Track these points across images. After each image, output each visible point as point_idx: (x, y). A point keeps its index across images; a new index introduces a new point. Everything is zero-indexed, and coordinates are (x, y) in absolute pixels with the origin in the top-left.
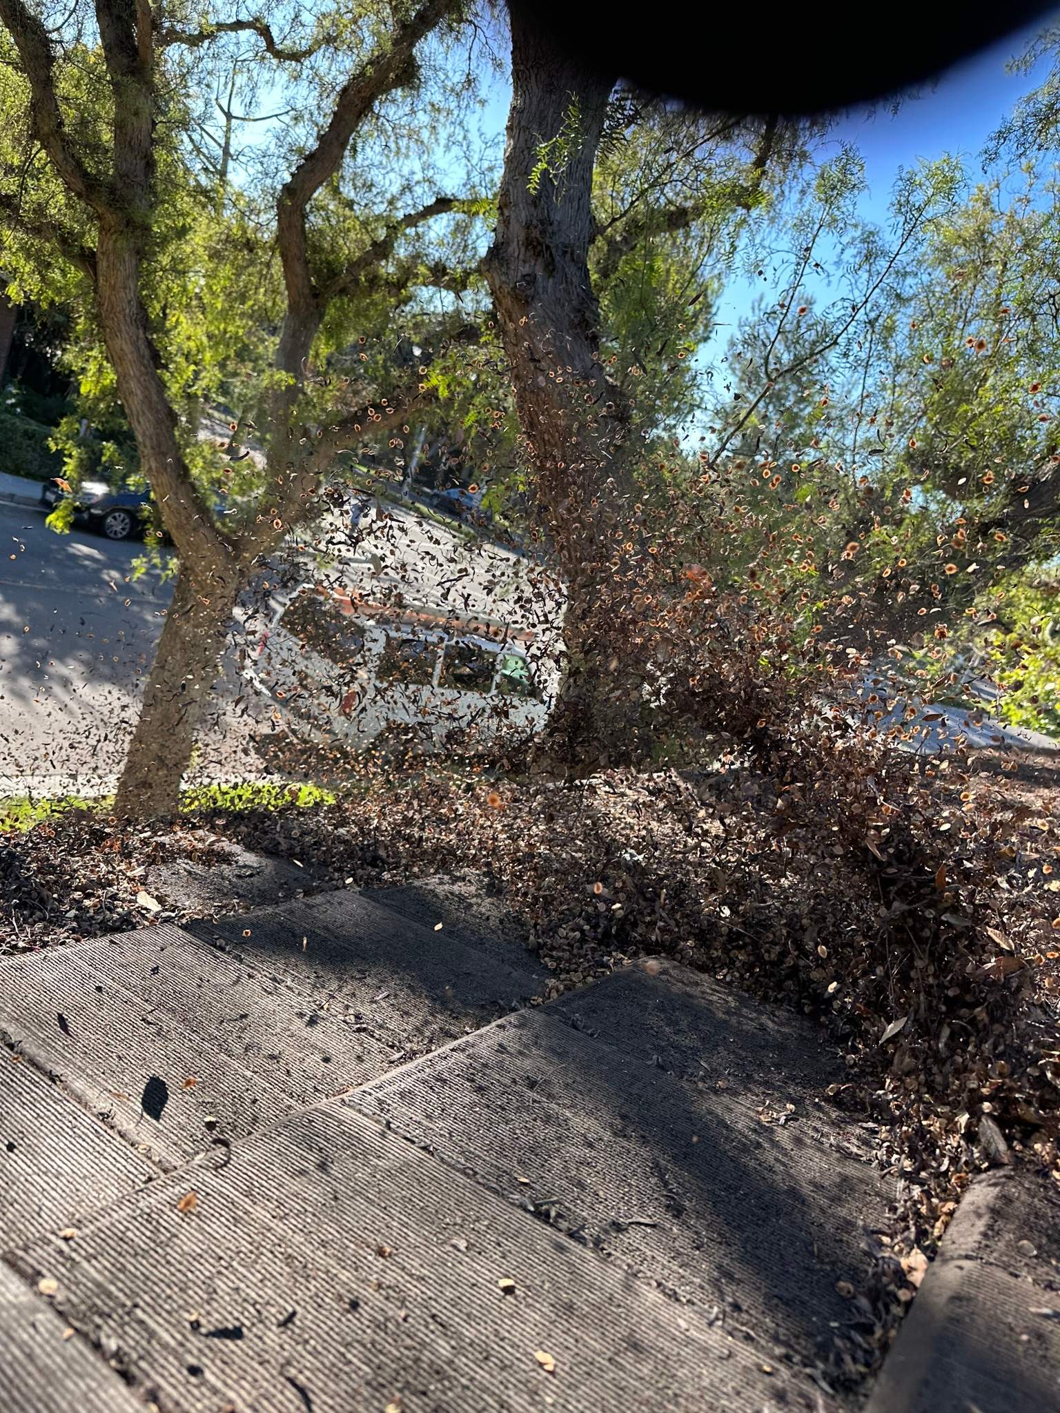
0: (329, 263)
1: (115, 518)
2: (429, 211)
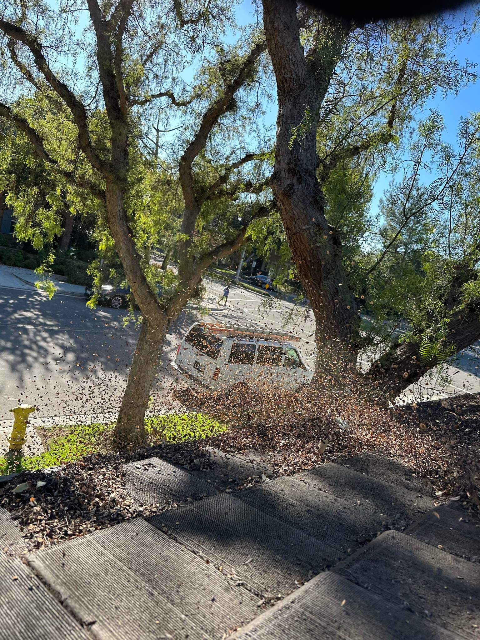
0: (201, 187)
1: (116, 300)
2: (243, 161)
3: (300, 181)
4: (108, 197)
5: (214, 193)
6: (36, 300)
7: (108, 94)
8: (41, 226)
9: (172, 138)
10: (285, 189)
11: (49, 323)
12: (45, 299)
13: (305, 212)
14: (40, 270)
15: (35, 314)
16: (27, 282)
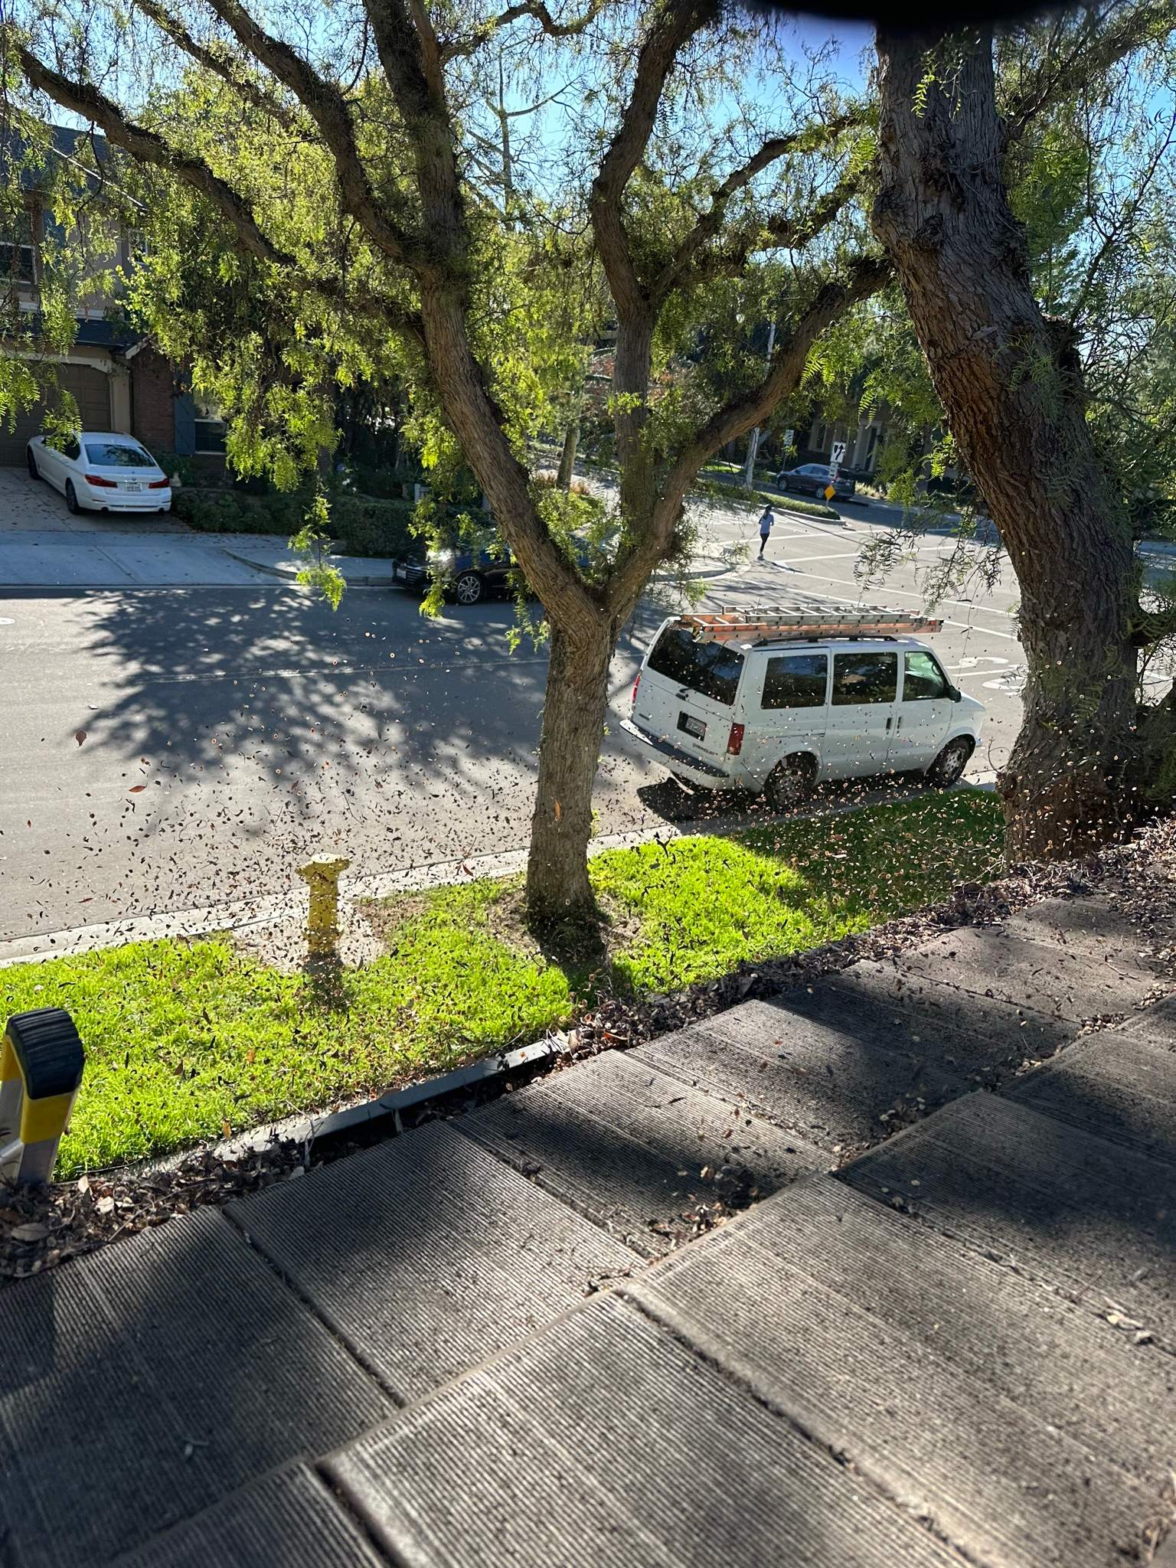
2: (758, 162)
3: (959, 202)
4: (430, 328)
5: (687, 268)
6: (290, 607)
7: (391, 46)
8: (284, 432)
9: (562, 135)
10: (919, 233)
11: (329, 659)
12: (307, 603)
13: (980, 290)
14: (302, 541)
15: (297, 643)
16: (260, 568)
